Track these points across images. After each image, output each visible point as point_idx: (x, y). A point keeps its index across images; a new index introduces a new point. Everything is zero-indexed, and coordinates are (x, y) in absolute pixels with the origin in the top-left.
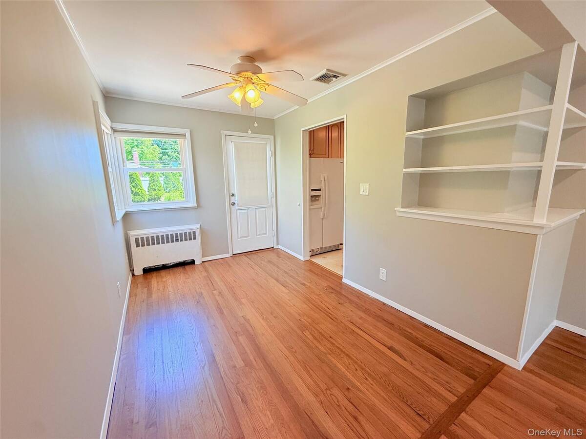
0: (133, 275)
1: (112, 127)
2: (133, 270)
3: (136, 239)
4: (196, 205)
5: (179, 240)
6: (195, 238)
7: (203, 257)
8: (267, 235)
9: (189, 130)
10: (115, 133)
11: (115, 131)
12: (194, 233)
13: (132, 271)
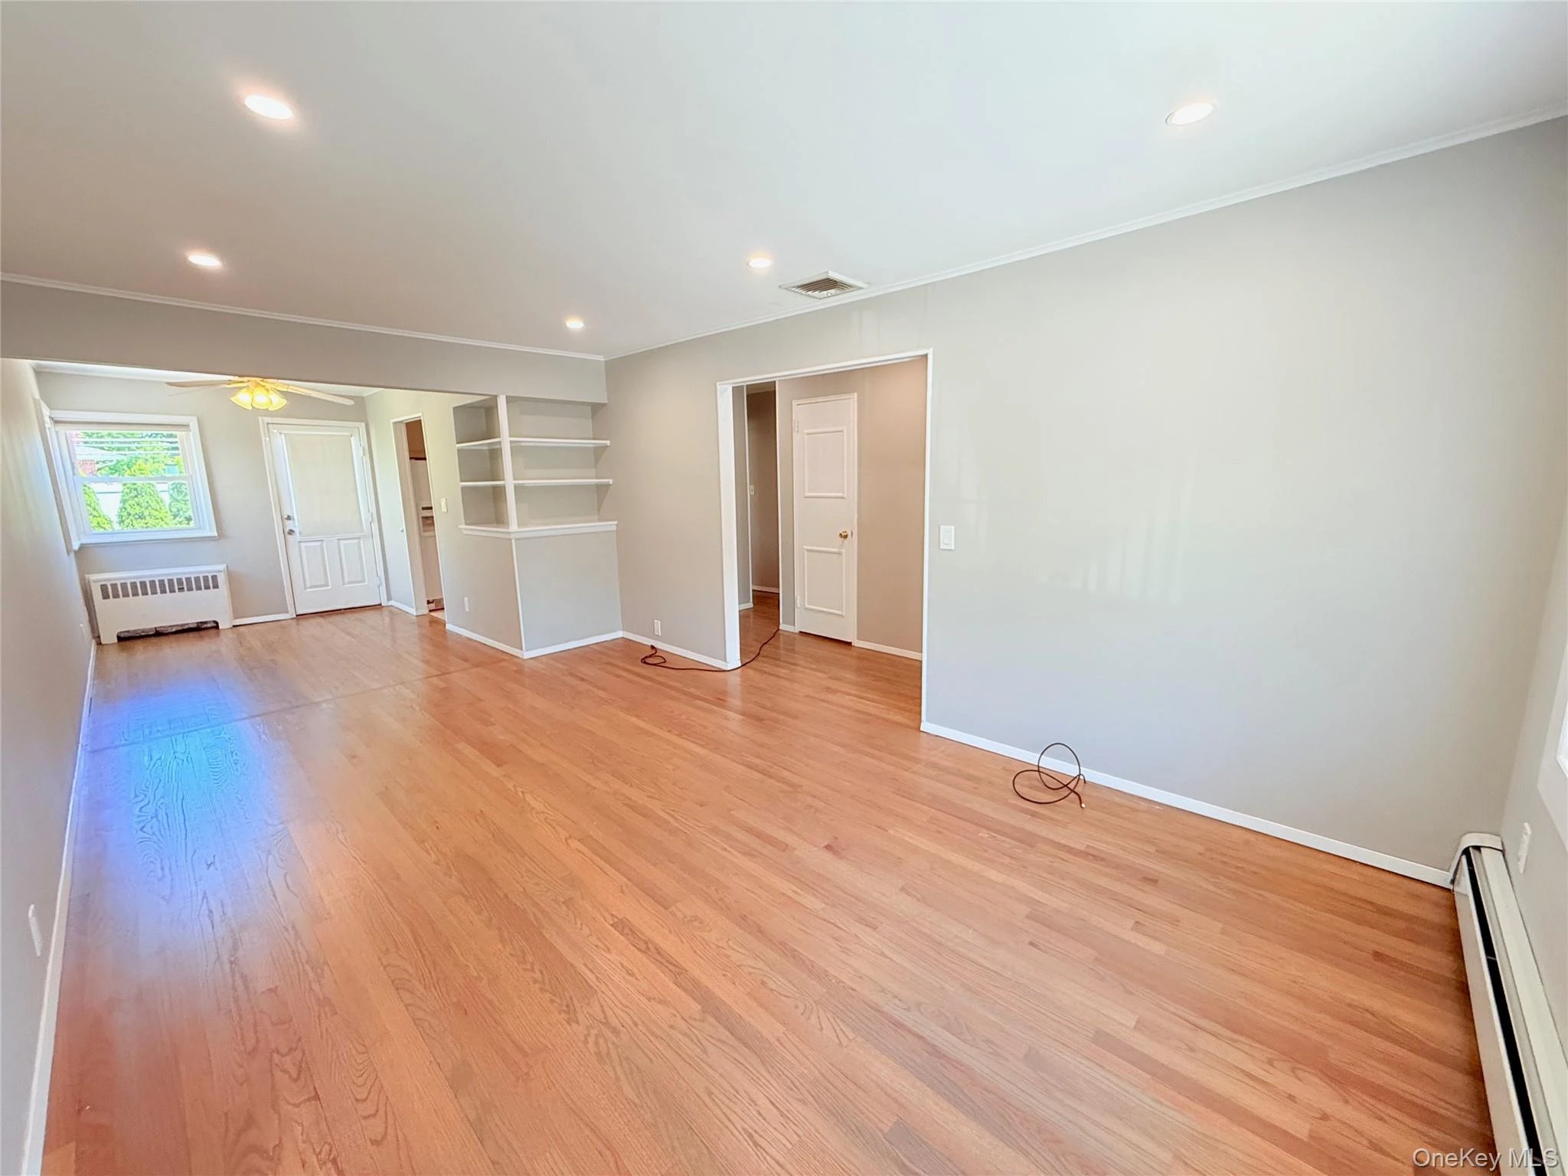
0: (99, 644)
1: (52, 416)
2: (99, 637)
3: (102, 586)
4: (216, 534)
5: (186, 589)
6: (216, 586)
7: (236, 618)
8: (367, 583)
9: (195, 418)
10: (56, 425)
11: (56, 422)
12: (214, 578)
13: (97, 638)
